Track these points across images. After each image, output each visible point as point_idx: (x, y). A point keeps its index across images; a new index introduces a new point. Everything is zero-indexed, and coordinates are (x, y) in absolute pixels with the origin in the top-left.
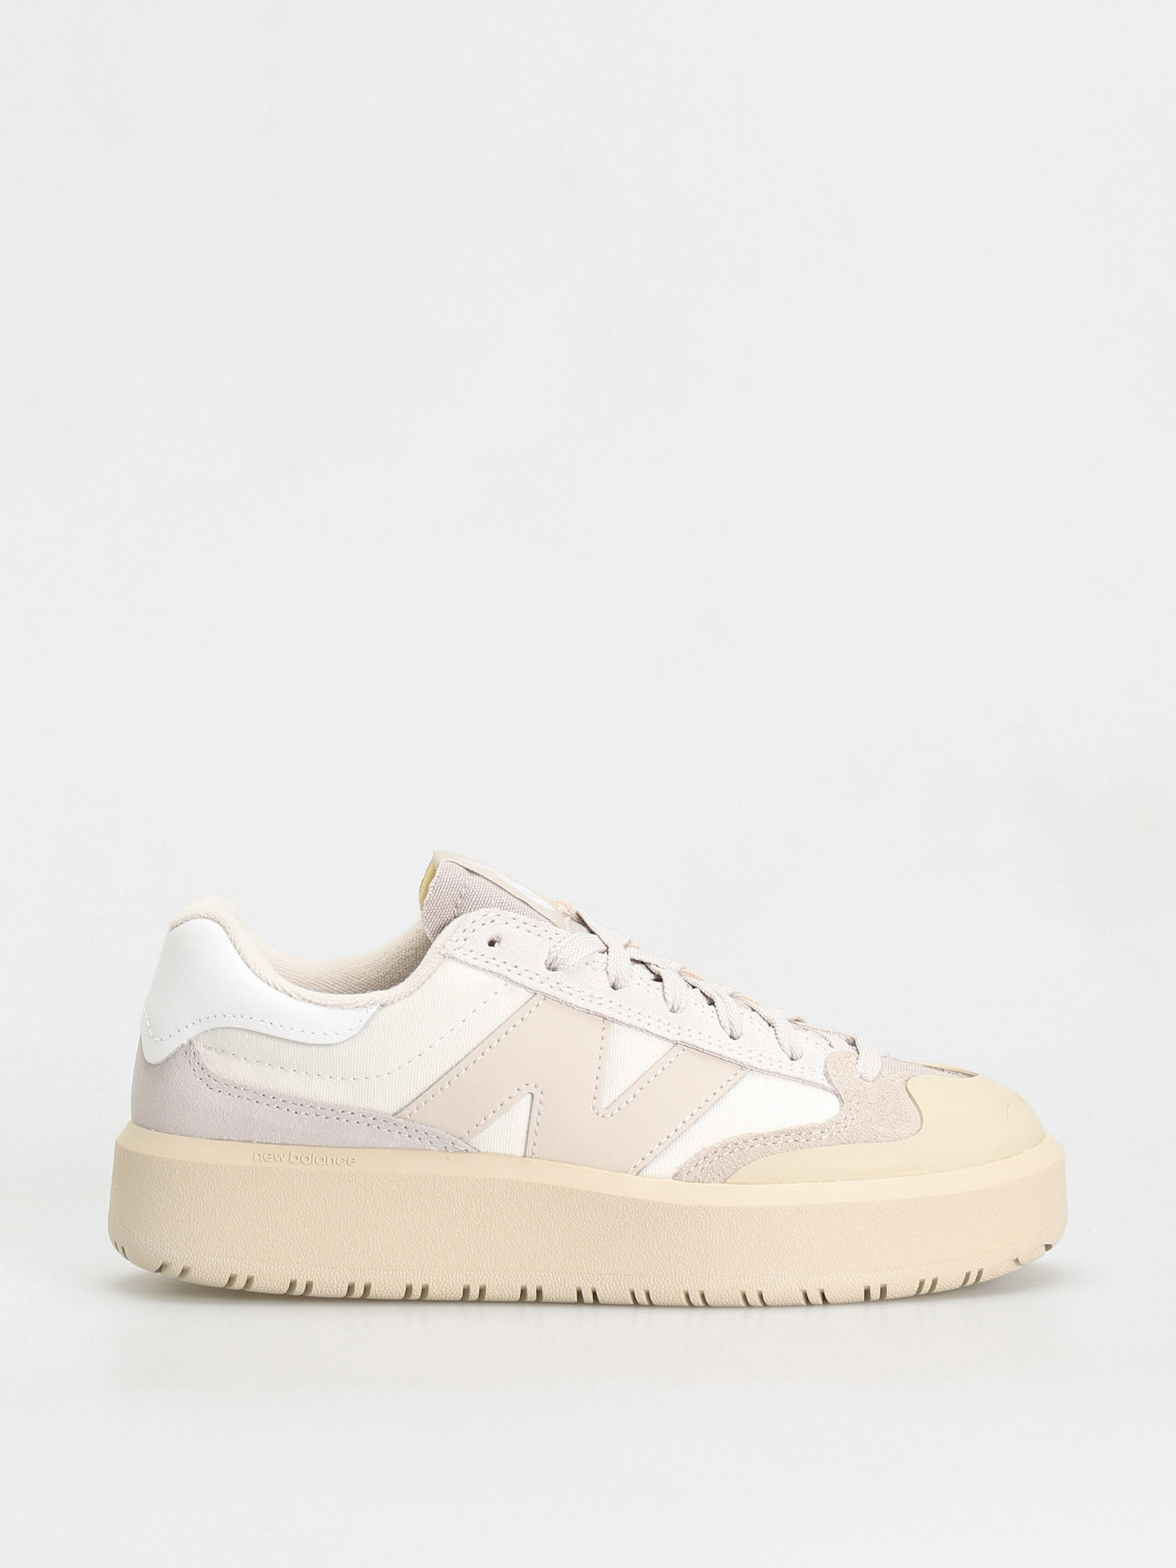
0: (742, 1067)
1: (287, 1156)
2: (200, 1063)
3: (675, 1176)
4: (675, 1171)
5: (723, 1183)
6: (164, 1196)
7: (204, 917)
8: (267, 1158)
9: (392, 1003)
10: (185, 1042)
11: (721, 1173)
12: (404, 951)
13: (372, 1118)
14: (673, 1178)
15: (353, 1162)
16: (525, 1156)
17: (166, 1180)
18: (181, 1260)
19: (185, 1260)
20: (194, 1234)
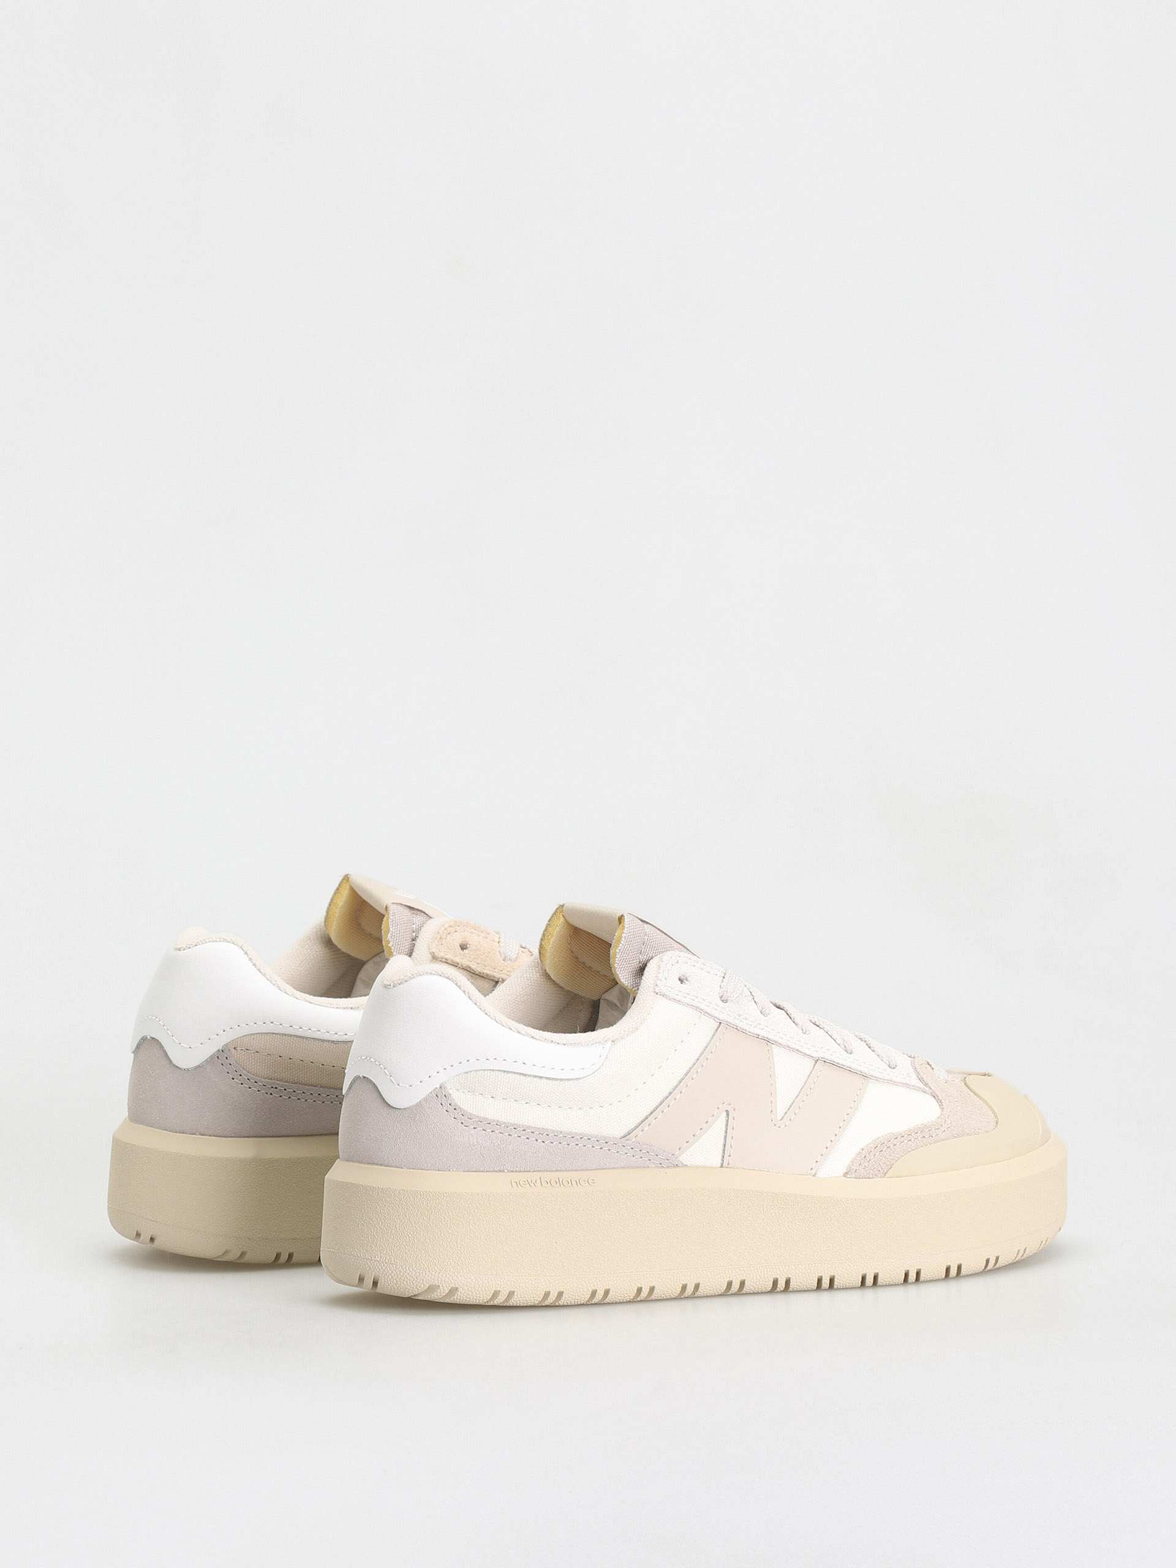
0: (865, 1076)
1: (539, 1181)
2: (453, 1104)
3: (846, 1174)
4: (845, 1170)
5: (883, 1177)
6: (430, 1225)
7: (431, 974)
8: (523, 1184)
9: (622, 1038)
10: (438, 1086)
11: (880, 1169)
12: (519, 997)
13: (605, 1142)
14: (844, 1176)
15: (594, 1183)
16: (722, 1166)
17: (432, 1211)
18: (449, 1281)
19: (453, 1281)
20: (461, 1258)
